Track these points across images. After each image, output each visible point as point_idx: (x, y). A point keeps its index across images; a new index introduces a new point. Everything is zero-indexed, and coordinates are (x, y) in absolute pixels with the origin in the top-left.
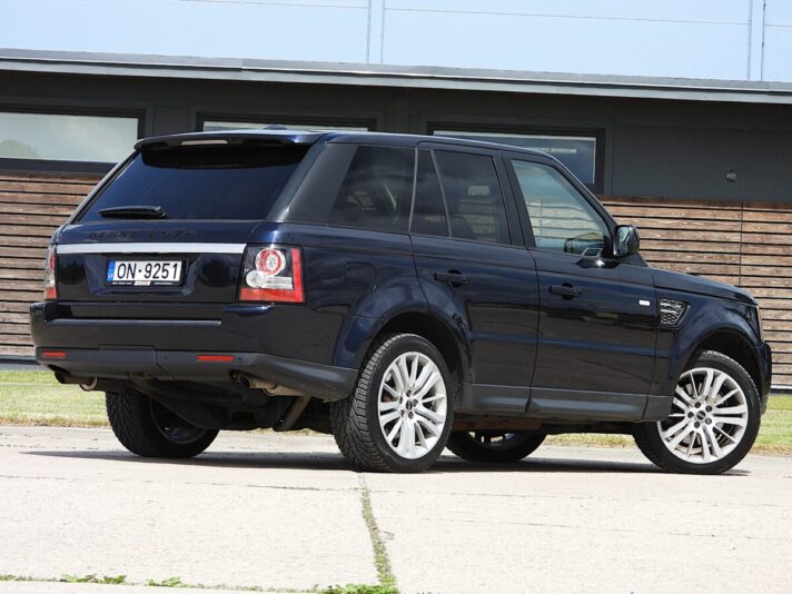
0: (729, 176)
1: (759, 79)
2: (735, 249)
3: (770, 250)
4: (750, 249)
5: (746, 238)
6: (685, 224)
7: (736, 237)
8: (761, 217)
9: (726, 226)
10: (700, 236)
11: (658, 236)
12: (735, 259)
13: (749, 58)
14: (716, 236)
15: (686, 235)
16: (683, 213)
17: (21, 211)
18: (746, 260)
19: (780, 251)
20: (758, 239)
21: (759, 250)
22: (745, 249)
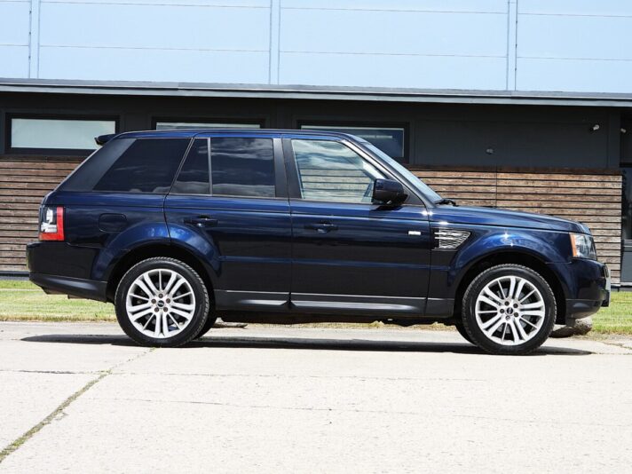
0: (488, 151)
1: (505, 89)
2: (493, 196)
3: (515, 197)
4: (502, 196)
5: (499, 190)
6: (460, 182)
7: (493, 189)
8: (509, 176)
9: (487, 182)
10: (470, 189)
11: (444, 190)
12: (492, 203)
13: (507, 77)
14: (480, 189)
15: (461, 188)
16: (459, 175)
17: (42, 180)
18: (500, 204)
19: (521, 197)
20: (507, 190)
21: (508, 197)
22: (498, 197)
